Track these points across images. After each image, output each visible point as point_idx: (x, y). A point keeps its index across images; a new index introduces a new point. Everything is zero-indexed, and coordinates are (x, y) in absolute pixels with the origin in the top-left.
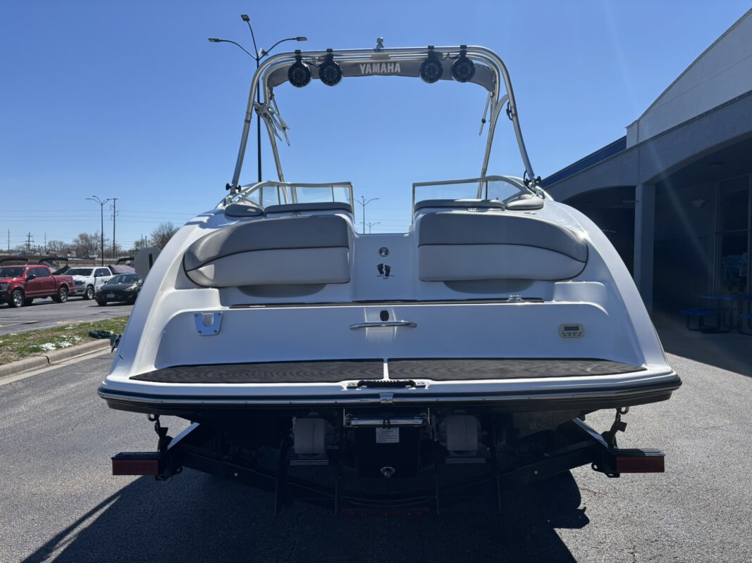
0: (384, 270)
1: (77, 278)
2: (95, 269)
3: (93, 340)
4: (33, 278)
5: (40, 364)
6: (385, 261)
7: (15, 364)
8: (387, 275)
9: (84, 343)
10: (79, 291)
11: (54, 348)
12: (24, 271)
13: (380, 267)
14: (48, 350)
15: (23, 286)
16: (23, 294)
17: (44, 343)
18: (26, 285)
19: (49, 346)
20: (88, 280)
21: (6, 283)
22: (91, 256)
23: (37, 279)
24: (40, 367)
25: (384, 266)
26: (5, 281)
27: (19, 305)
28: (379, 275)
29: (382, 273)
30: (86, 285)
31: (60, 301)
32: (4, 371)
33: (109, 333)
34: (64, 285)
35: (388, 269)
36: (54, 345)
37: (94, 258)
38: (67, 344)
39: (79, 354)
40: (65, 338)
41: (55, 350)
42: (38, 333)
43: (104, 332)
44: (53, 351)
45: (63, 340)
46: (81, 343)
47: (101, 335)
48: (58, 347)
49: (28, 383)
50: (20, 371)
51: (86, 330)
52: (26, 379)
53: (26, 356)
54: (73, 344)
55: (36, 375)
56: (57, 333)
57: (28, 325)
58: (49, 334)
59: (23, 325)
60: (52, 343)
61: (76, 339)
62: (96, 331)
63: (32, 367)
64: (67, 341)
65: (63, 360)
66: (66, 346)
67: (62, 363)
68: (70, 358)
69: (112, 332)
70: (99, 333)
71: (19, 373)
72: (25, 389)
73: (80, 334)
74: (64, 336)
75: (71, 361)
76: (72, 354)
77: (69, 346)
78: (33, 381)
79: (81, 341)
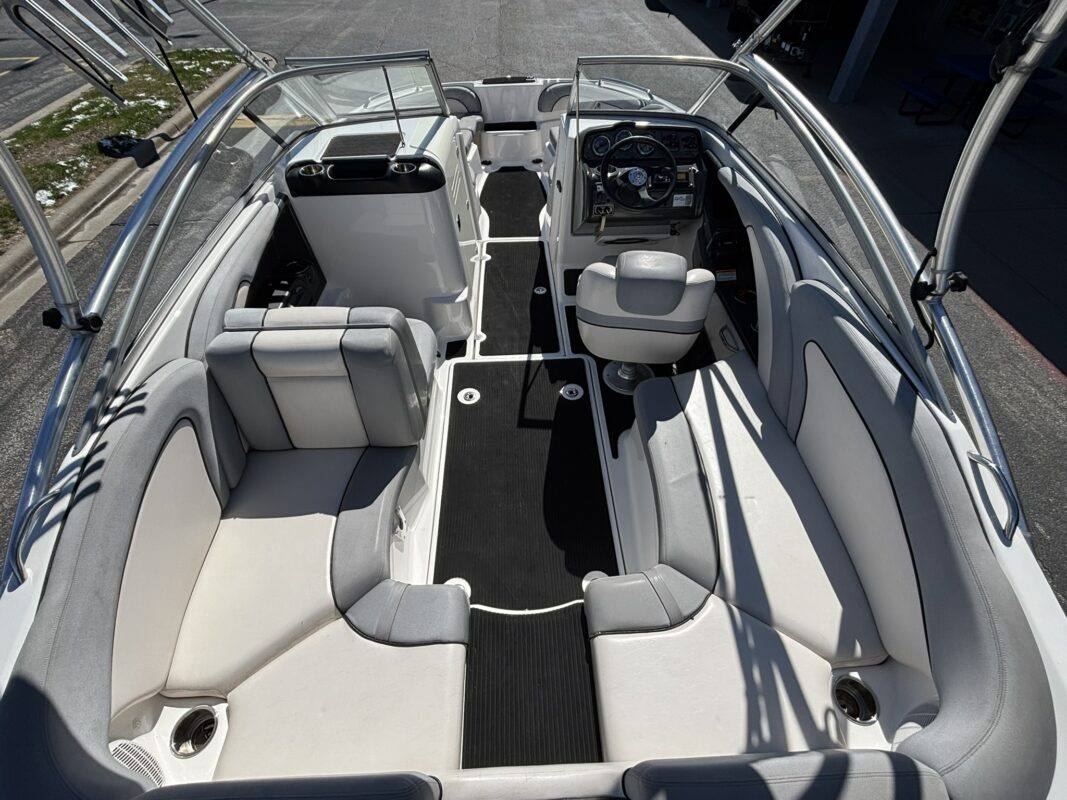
3: (108, 164)
9: (99, 174)
11: (51, 202)
17: (36, 191)
19: (43, 197)
33: (129, 137)
36: (50, 193)
38: (72, 186)
39: (95, 203)
40: (64, 168)
41: (55, 207)
42: (26, 146)
43: (121, 138)
44: (52, 211)
45: (61, 174)
46: (93, 175)
47: (117, 146)
48: (57, 196)
49: (22, 333)
50: (11, 276)
51: (94, 132)
52: (19, 313)
53: (14, 233)
54: (79, 182)
55: (33, 299)
56: (55, 142)
57: (25, 73)
58: (43, 147)
59: (17, 74)
60: (46, 189)
61: (82, 164)
62: (108, 138)
63: (28, 261)
64: (69, 176)
65: (73, 227)
66: (70, 189)
67: (73, 239)
68: (83, 218)
69: (134, 133)
70: (113, 142)
71: (12, 280)
72: (17, 360)
73: (85, 149)
74: (62, 163)
75: (87, 226)
76: (84, 209)
77: (74, 189)
78: (29, 327)
79: (90, 171)
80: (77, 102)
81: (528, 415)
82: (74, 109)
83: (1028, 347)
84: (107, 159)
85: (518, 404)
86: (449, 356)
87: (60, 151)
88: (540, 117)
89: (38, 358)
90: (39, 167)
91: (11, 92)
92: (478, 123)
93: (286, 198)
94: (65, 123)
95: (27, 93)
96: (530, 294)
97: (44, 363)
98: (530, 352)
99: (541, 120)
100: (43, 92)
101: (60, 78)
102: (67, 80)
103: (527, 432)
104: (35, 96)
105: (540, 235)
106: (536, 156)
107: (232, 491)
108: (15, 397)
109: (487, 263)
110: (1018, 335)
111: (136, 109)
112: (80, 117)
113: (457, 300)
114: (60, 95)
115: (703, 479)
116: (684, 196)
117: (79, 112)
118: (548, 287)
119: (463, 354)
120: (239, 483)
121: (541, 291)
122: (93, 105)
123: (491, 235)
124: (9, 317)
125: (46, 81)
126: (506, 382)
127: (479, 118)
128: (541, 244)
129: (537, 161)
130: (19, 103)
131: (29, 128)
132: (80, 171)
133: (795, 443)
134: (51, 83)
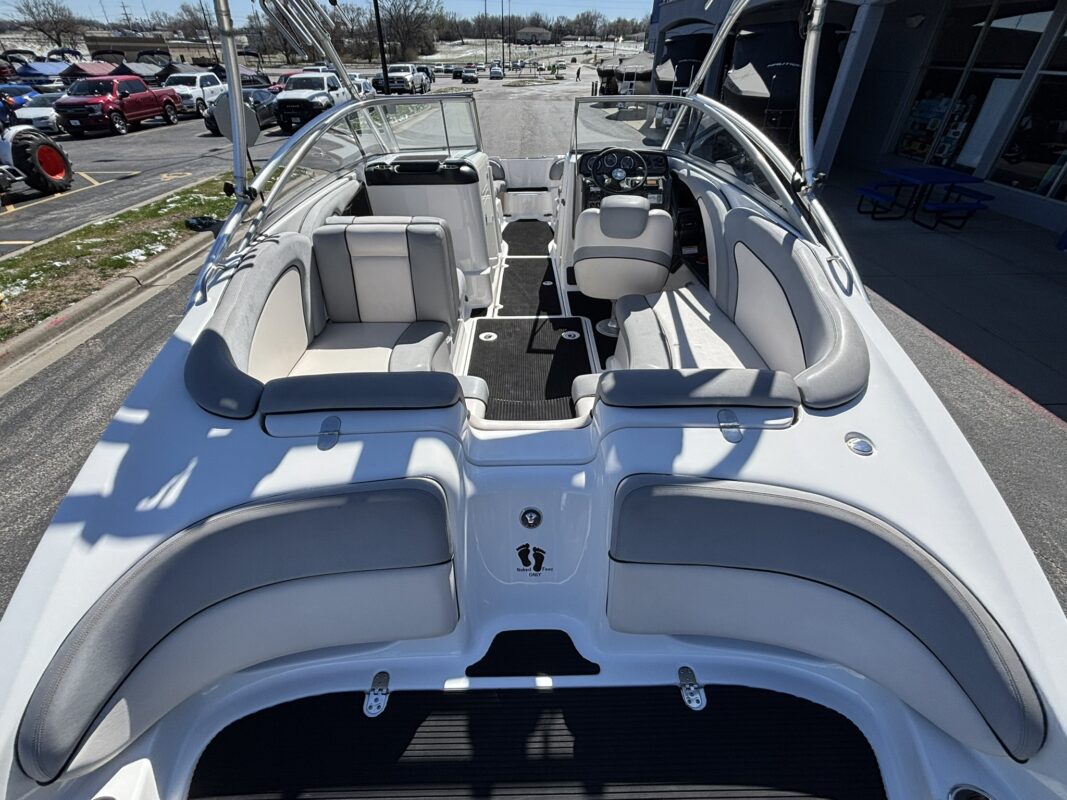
0: (532, 558)
1: (181, 89)
2: (199, 76)
3: (191, 235)
4: (127, 95)
5: (129, 290)
6: (534, 538)
7: (97, 296)
8: (538, 567)
9: (183, 241)
10: (189, 107)
11: (144, 258)
12: (112, 86)
13: (523, 553)
14: (136, 261)
15: (117, 107)
16: (123, 118)
17: (131, 250)
18: (122, 105)
19: (137, 254)
20: (194, 92)
21: (97, 104)
22: (201, 38)
23: (133, 96)
24: (130, 293)
25: (531, 548)
26: (95, 100)
27: (124, 131)
28: (522, 567)
29: (526, 563)
30: (194, 100)
31: (170, 123)
32: (80, 313)
33: (211, 218)
34: (168, 102)
35: (539, 557)
36: (143, 252)
37: (205, 41)
38: (161, 248)
39: (177, 261)
40: (157, 236)
41: (145, 261)
42: (127, 222)
43: (204, 218)
44: (143, 263)
45: (154, 240)
46: (178, 242)
47: (201, 224)
48: (149, 254)
49: (109, 341)
50: (103, 306)
51: (184, 214)
52: (107, 329)
53: (110, 276)
54: (167, 245)
55: (120, 320)
56: (150, 220)
57: (128, 181)
58: (140, 223)
59: (122, 182)
60: (141, 249)
61: (170, 235)
62: (194, 218)
63: (118, 296)
64: (160, 241)
65: (157, 276)
66: (159, 250)
67: (156, 284)
68: (166, 271)
69: (215, 216)
70: (198, 221)
71: (103, 309)
72: (103, 359)
73: (175, 225)
74: (156, 233)
75: (168, 276)
76: (168, 264)
77: (163, 250)
78: (115, 337)
79: (177, 239)
80: (172, 196)
81: (534, 346)
82: (168, 201)
83: (976, 365)
84: (191, 232)
85: (527, 341)
86: (473, 315)
87: (155, 225)
88: (551, 184)
89: (119, 359)
90: (137, 234)
91: (115, 193)
92: (502, 186)
93: (363, 184)
94: (160, 209)
95: (129, 193)
96: (539, 284)
97: (125, 361)
98: (538, 314)
99: (552, 185)
100: (142, 193)
101: (157, 185)
102: (162, 186)
103: (534, 356)
104: (136, 195)
105: (548, 254)
106: (547, 212)
107: (315, 337)
108: (98, 383)
109: (506, 269)
110: (965, 356)
111: (217, 202)
112: (173, 205)
113: (483, 273)
114: (156, 195)
115: (663, 337)
116: (656, 196)
117: (172, 202)
118: (554, 281)
119: (485, 314)
120: (322, 333)
121: (549, 283)
122: (183, 199)
123: (509, 254)
124: (98, 331)
125: (145, 186)
126: (518, 329)
127: (503, 182)
128: (550, 260)
129: (549, 215)
130: (122, 199)
131: (130, 212)
132: (169, 238)
133: (734, 322)
134: (148, 188)
